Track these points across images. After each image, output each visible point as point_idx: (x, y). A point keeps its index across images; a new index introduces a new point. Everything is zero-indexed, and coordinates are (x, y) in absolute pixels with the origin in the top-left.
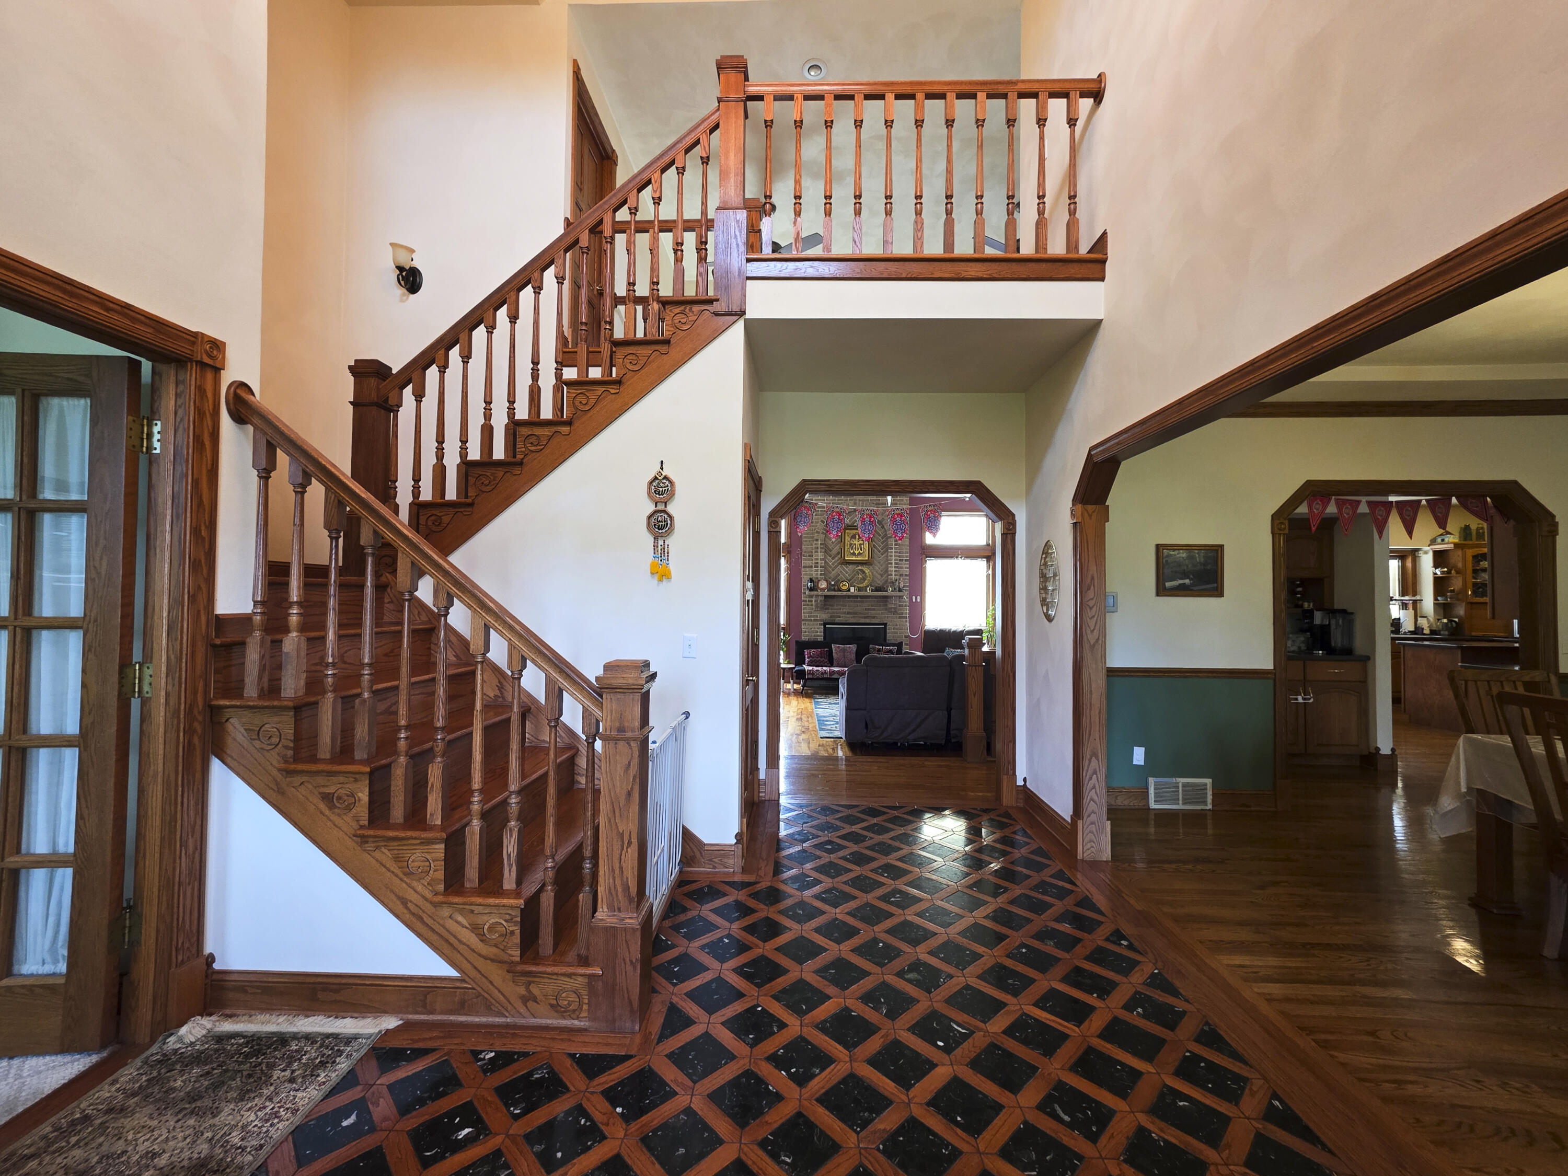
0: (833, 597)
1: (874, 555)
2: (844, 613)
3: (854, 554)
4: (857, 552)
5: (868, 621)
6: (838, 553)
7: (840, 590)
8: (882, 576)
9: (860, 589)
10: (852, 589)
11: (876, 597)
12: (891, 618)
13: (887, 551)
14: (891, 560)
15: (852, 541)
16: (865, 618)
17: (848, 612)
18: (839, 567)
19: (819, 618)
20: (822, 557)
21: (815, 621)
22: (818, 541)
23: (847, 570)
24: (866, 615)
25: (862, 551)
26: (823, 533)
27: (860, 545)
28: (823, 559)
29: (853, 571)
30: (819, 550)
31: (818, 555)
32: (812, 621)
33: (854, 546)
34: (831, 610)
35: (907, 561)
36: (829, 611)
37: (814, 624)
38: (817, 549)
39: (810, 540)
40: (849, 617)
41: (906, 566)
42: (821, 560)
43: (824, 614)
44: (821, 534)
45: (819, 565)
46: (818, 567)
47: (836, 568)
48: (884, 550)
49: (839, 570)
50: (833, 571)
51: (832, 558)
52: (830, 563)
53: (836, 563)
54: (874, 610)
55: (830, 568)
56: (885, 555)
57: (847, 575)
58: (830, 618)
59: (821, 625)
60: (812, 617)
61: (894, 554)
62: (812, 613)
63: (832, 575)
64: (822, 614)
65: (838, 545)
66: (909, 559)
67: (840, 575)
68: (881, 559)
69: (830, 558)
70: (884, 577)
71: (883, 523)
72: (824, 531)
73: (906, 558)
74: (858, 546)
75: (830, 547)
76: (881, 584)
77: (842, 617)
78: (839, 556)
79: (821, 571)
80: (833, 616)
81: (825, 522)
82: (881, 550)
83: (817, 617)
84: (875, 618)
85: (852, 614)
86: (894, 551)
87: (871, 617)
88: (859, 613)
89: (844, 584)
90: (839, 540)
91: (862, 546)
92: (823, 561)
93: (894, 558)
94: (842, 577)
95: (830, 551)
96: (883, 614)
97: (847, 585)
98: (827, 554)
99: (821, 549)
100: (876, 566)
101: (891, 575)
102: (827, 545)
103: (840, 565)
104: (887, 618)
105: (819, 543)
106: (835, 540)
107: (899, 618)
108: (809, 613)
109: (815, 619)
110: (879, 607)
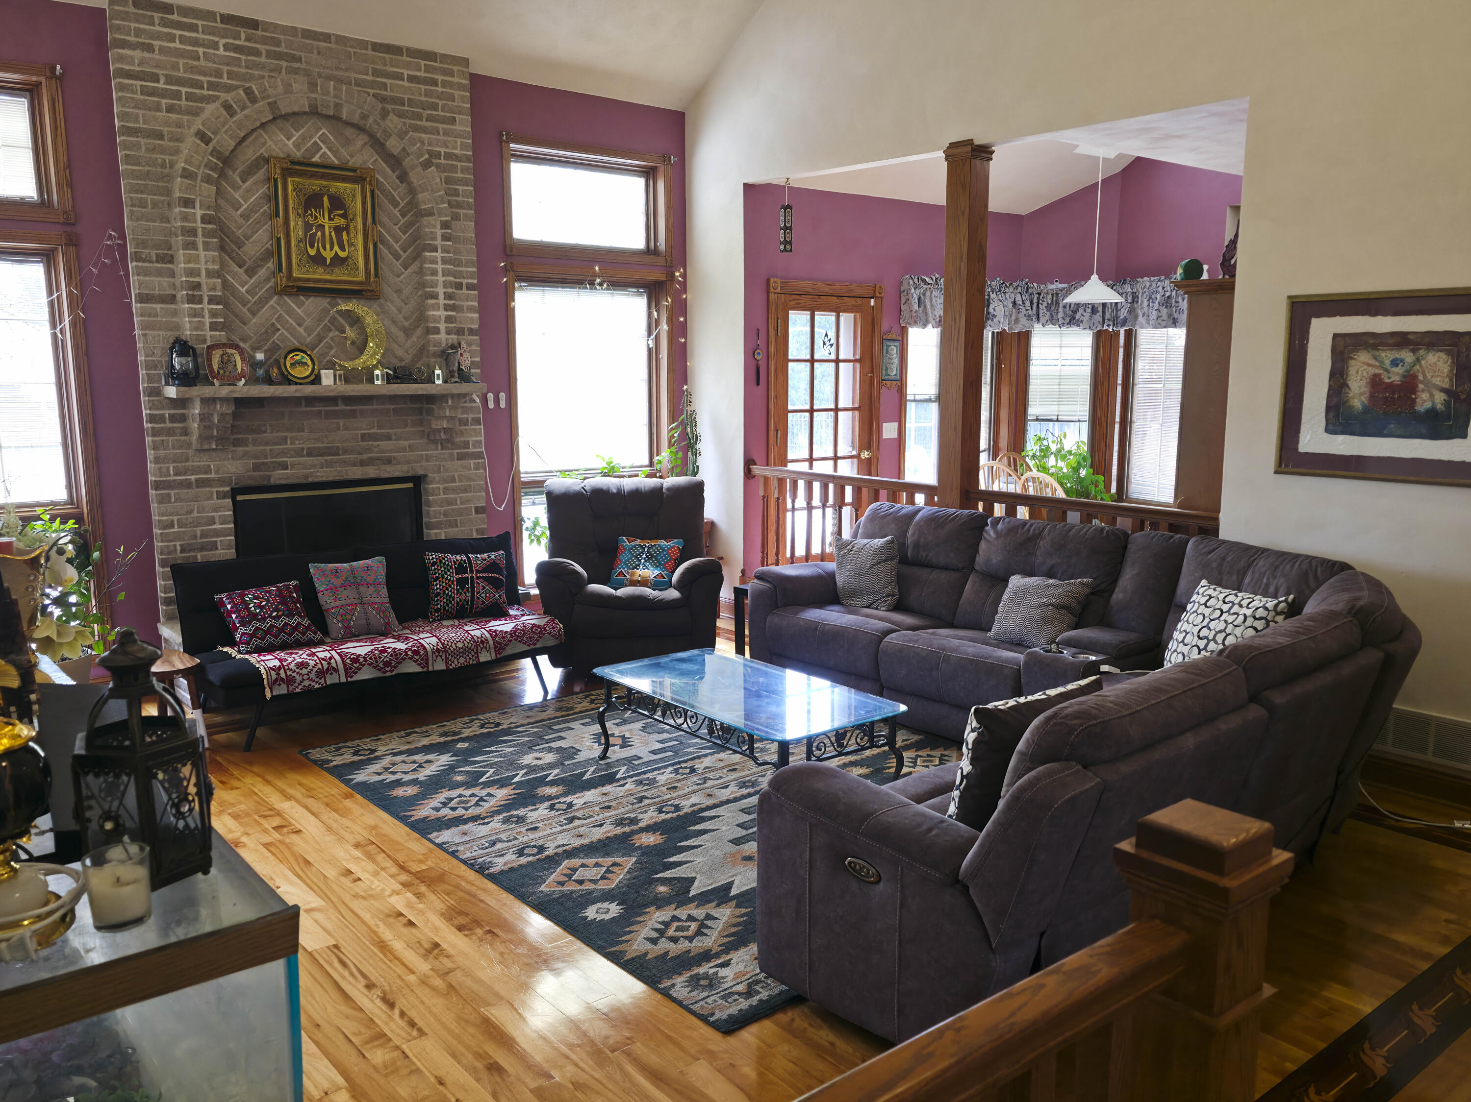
0: (259, 402)
1: (384, 269)
2: (299, 453)
3: (318, 260)
4: (328, 255)
5: (371, 472)
6: (268, 254)
7: (287, 380)
8: (408, 333)
9: (349, 377)
10: (327, 378)
11: (393, 398)
12: (437, 460)
13: (417, 256)
14: (434, 285)
15: (311, 215)
16: (362, 463)
17: (311, 448)
18: (272, 302)
19: (213, 476)
20: (216, 267)
21: (197, 487)
22: (194, 208)
23: (302, 314)
24: (365, 456)
25: (344, 251)
26: (208, 180)
27: (338, 230)
28: (217, 272)
29: (320, 320)
30: (200, 240)
31: (198, 256)
32: (188, 485)
33: (319, 233)
34: (254, 445)
35: (470, 287)
36: (250, 448)
37: (195, 499)
38: (193, 232)
39: (155, 204)
40: (314, 466)
41: (470, 303)
42: (210, 274)
43: (233, 458)
44: (202, 181)
45: (205, 293)
46: (200, 302)
47: (264, 306)
48: (409, 251)
49: (275, 314)
50: (254, 315)
51: (246, 272)
52: (243, 290)
53: (263, 288)
54: (388, 438)
55: (244, 306)
56: (414, 267)
57: (301, 330)
58: (251, 473)
59: (221, 496)
60: (185, 474)
61: (440, 267)
62: (187, 460)
63: (248, 330)
64: (226, 462)
65: (264, 225)
66: (475, 281)
67: (279, 330)
68: (401, 282)
69: (241, 271)
70: (414, 339)
71: (406, 162)
72: (210, 172)
73: (470, 278)
74: (330, 233)
75: (239, 233)
76: (408, 358)
77: (293, 466)
78: (271, 265)
79: (213, 314)
80: (263, 463)
81: (210, 140)
82: (401, 253)
83: (208, 470)
84: (389, 461)
85: (322, 455)
86: (439, 255)
87: (378, 459)
88: (346, 452)
89: (297, 358)
90: (266, 208)
91: (344, 234)
92: (219, 280)
93: (441, 278)
94: (285, 337)
95: (239, 248)
96: (411, 448)
97: (309, 362)
98: (227, 258)
99: (207, 234)
100: (389, 304)
101: (437, 331)
102: (228, 226)
103: (275, 298)
104: (427, 461)
105: (199, 213)
106: (252, 210)
107: (458, 459)
108: (174, 462)
109: (197, 480)
110: (407, 429)
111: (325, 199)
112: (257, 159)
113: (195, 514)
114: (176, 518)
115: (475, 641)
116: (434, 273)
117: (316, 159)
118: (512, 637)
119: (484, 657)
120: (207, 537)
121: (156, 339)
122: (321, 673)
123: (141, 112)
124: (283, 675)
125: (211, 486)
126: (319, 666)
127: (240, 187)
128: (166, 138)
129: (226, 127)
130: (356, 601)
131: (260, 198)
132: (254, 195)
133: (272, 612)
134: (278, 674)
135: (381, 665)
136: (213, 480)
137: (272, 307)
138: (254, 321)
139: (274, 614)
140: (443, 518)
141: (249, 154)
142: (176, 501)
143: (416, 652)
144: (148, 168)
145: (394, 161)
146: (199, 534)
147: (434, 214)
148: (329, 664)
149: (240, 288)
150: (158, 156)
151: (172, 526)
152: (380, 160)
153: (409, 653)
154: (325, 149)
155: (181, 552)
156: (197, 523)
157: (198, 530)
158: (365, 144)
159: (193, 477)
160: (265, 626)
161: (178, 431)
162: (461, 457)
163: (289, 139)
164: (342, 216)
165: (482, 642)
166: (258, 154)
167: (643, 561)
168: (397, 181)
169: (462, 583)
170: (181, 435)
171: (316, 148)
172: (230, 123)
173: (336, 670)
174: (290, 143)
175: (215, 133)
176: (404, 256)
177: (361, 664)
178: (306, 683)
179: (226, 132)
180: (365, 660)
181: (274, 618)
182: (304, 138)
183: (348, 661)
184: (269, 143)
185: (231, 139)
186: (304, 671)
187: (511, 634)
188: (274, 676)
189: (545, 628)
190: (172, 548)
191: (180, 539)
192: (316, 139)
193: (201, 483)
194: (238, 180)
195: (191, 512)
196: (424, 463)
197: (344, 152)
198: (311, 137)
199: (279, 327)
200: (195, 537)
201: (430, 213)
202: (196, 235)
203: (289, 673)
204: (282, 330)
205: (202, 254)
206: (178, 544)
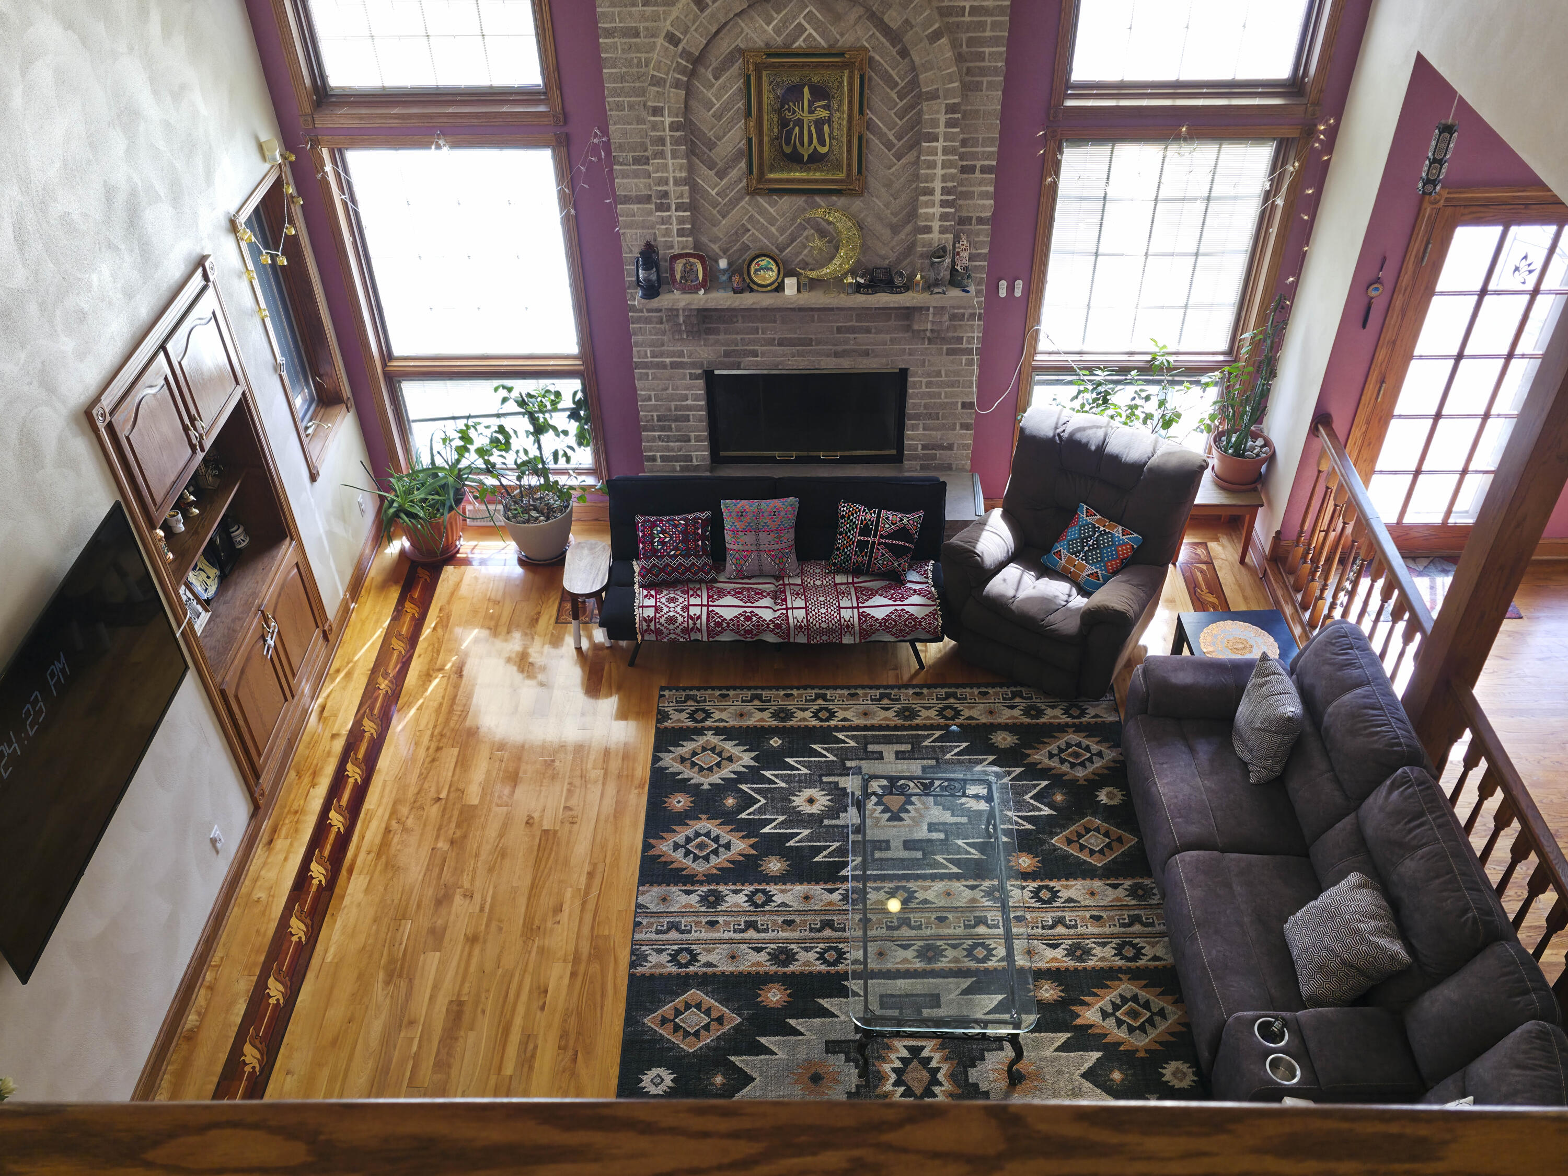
1: (872, 159)
2: (771, 342)
3: (794, 157)
4: (806, 151)
5: (846, 363)
6: (740, 153)
7: (748, 288)
8: (895, 229)
10: (791, 286)
12: (922, 355)
13: (914, 144)
14: (930, 179)
15: (789, 110)
16: (837, 354)
17: (783, 339)
18: (743, 203)
19: (686, 360)
20: (684, 175)
21: (672, 368)
22: (662, 116)
23: (775, 214)
24: (840, 348)
25: (825, 146)
26: (677, 84)
27: (819, 124)
28: (685, 179)
29: (793, 219)
30: (668, 148)
31: (666, 165)
32: (663, 366)
33: (797, 129)
34: (725, 334)
35: (984, 170)
36: (722, 337)
37: (670, 378)
38: (661, 141)
39: (631, 106)
40: (784, 355)
41: (984, 189)
42: (677, 182)
43: (705, 345)
44: (671, 87)
45: (673, 201)
46: (668, 209)
47: (735, 206)
48: (905, 139)
49: (746, 214)
50: (724, 217)
51: (717, 174)
52: (713, 193)
53: (733, 189)
54: (868, 331)
55: (714, 208)
56: (910, 157)
57: (773, 229)
58: (722, 359)
59: (693, 377)
60: (661, 357)
61: (940, 158)
62: (663, 345)
63: (719, 231)
64: (698, 348)
65: (737, 123)
66: (994, 163)
67: (749, 230)
68: (893, 174)
69: (712, 173)
70: (902, 235)
71: (908, 37)
72: (679, 76)
73: (986, 159)
74: (809, 127)
75: (710, 134)
76: (893, 257)
77: (763, 354)
78: (743, 164)
79: (681, 221)
80: (734, 350)
81: (680, 40)
82: (895, 141)
83: (681, 355)
84: (866, 354)
85: (794, 345)
86: (940, 145)
87: (853, 351)
88: (819, 343)
89: (762, 263)
90: (740, 104)
91: (826, 127)
92: (687, 188)
93: (939, 172)
94: (756, 238)
95: (710, 150)
96: (893, 341)
97: (775, 268)
98: (698, 161)
99: (676, 142)
100: (875, 199)
101: (928, 230)
102: (699, 129)
103: (747, 198)
104: (910, 355)
105: (668, 120)
106: (725, 108)
107: (947, 354)
108: (650, 346)
109: (672, 363)
110: (890, 323)
111: (806, 90)
112: (731, 53)
113: (670, 391)
114: (653, 393)
115: (840, 624)
116: (932, 165)
117: (800, 43)
118: (881, 626)
119: (848, 640)
120: (680, 410)
121: (634, 237)
122: (686, 631)
123: (617, 10)
124: (652, 627)
125: (683, 368)
126: (685, 624)
127: (712, 85)
128: (642, 34)
129: (697, 23)
130: (754, 548)
131: (734, 94)
132: (727, 92)
133: (671, 550)
134: (649, 626)
135: (742, 632)
136: (687, 363)
137: (743, 207)
138: (724, 222)
139: (673, 553)
140: (922, 410)
141: (725, 46)
142: (653, 379)
143: (778, 626)
144: (624, 70)
145: (894, 36)
146: (673, 408)
147: (938, 97)
148: (695, 624)
149: (710, 190)
150: (634, 55)
151: (650, 399)
152: (878, 34)
153: (771, 626)
154: (810, 30)
155: (658, 421)
156: (671, 398)
157: (673, 404)
158: (860, 17)
159: (668, 360)
160: (661, 564)
161: (655, 320)
162: (950, 352)
163: (768, 24)
164: (823, 107)
165: (848, 626)
166: (733, 46)
167: (1086, 548)
168: (898, 57)
169: (862, 545)
170: (657, 323)
171: (800, 29)
172: (701, 19)
173: (700, 631)
174: (770, 29)
175: (685, 33)
176: (899, 144)
177: (723, 628)
178: (673, 636)
179: (696, 30)
180: (728, 626)
181: (671, 557)
182: (785, 22)
183: (712, 624)
184: (746, 30)
185: (701, 36)
186: (672, 627)
187: (880, 623)
188: (645, 627)
189: (920, 622)
190: (650, 417)
191: (657, 411)
192: (801, 19)
193: (674, 365)
194: (711, 77)
195: (667, 389)
196: (906, 357)
197: (834, 31)
198: (795, 18)
199: (749, 227)
200: (670, 410)
201: (933, 96)
202: (664, 145)
203: (658, 626)
204: (753, 231)
205: (670, 162)
206: (655, 414)
